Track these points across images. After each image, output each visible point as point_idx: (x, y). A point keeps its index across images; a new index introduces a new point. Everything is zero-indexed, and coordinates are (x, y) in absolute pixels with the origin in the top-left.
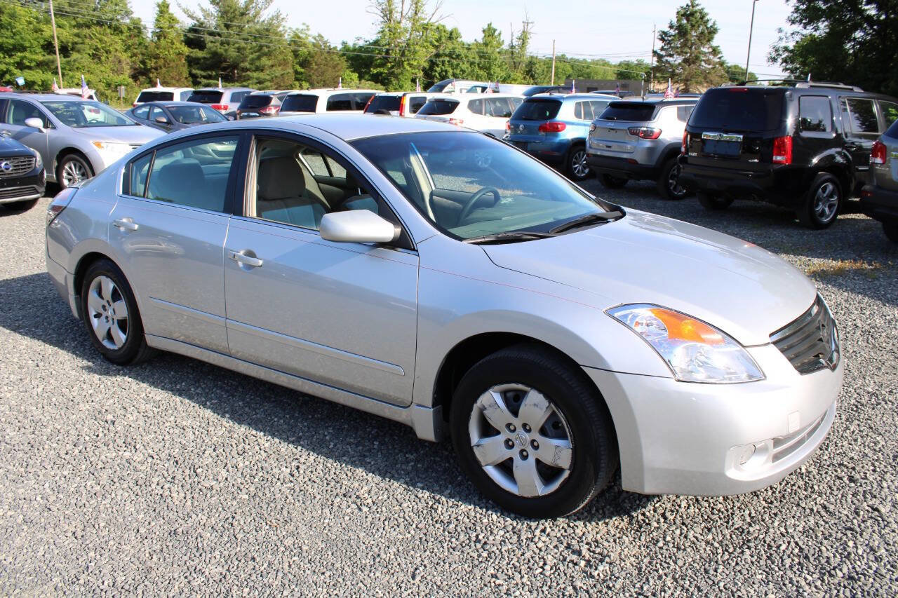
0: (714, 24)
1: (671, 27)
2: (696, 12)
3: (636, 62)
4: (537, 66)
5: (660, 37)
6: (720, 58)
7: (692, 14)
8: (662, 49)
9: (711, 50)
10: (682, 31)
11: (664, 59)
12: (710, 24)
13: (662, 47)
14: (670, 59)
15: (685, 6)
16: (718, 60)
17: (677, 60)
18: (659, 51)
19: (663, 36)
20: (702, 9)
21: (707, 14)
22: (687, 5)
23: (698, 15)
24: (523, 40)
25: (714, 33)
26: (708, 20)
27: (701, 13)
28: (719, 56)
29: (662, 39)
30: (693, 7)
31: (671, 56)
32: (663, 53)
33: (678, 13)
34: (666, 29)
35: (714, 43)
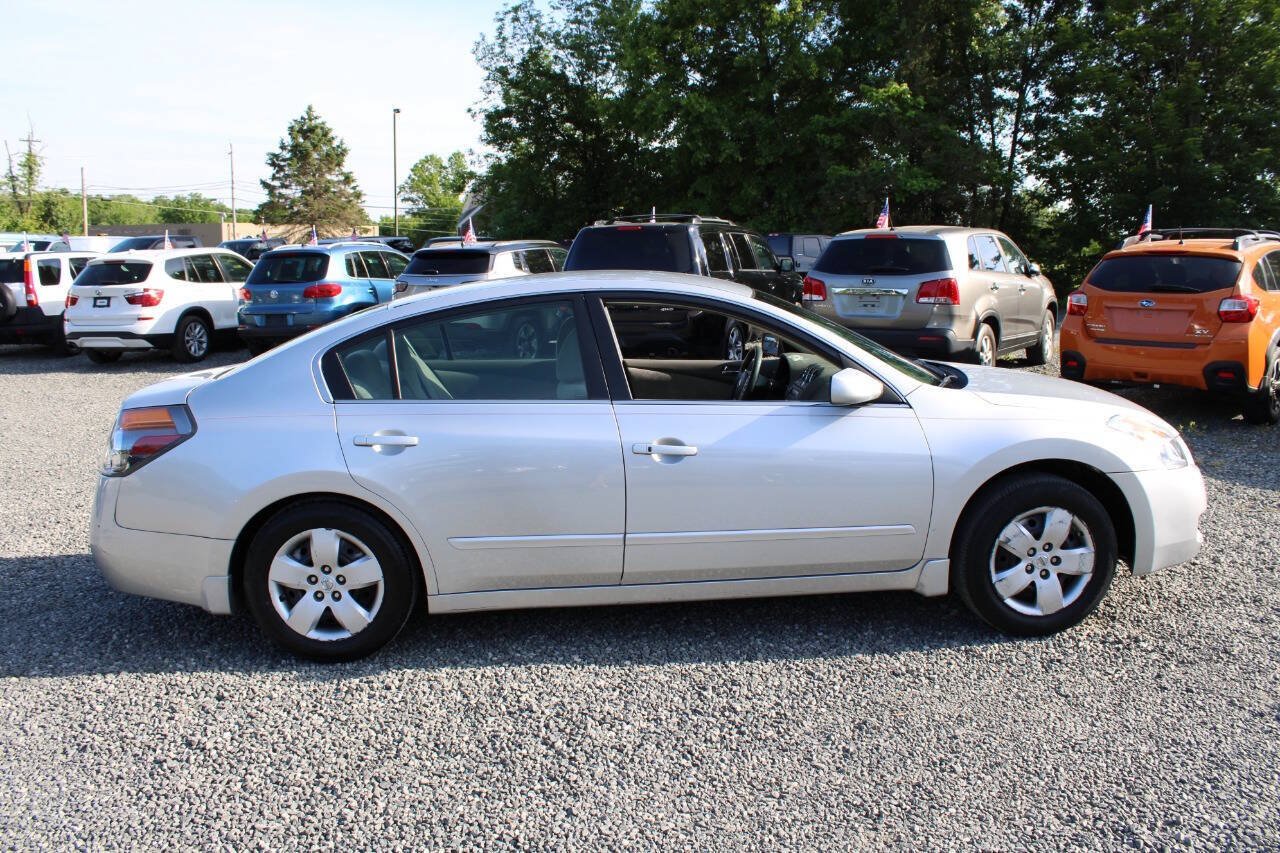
0: (342, 143)
1: (283, 147)
2: (316, 127)
3: (190, 198)
4: (59, 207)
5: (269, 162)
6: (354, 188)
7: (312, 130)
8: (274, 178)
9: (342, 178)
10: (299, 153)
11: (277, 192)
12: (335, 143)
13: (274, 175)
14: (284, 191)
15: (299, 119)
16: (352, 191)
17: (294, 192)
18: (269, 181)
19: (274, 161)
20: (323, 123)
21: (330, 130)
22: (302, 118)
23: (319, 131)
24: (30, 168)
25: (343, 155)
26: (333, 138)
27: (322, 128)
28: (353, 185)
29: (273, 164)
30: (311, 120)
31: (286, 187)
32: (277, 183)
33: (291, 129)
34: (278, 151)
35: (346, 168)
